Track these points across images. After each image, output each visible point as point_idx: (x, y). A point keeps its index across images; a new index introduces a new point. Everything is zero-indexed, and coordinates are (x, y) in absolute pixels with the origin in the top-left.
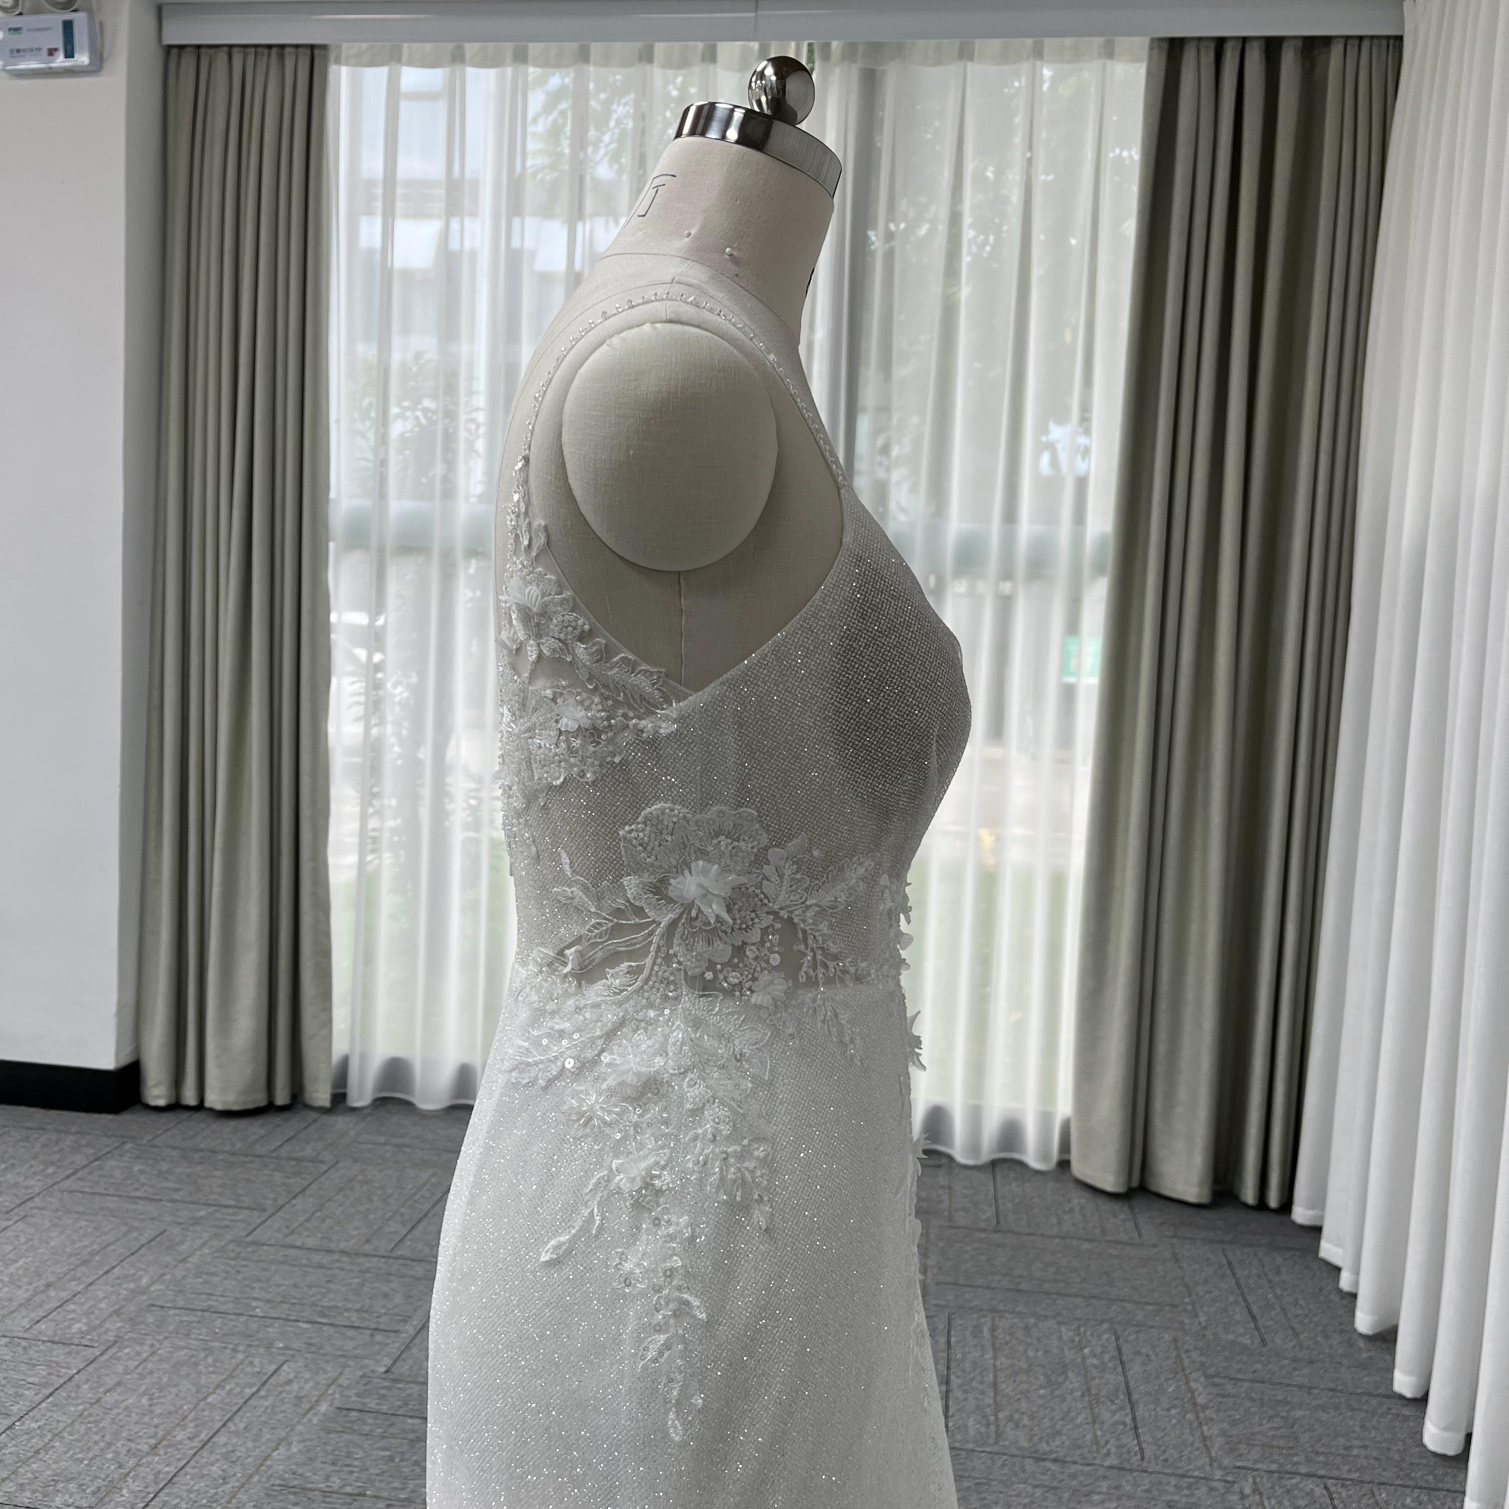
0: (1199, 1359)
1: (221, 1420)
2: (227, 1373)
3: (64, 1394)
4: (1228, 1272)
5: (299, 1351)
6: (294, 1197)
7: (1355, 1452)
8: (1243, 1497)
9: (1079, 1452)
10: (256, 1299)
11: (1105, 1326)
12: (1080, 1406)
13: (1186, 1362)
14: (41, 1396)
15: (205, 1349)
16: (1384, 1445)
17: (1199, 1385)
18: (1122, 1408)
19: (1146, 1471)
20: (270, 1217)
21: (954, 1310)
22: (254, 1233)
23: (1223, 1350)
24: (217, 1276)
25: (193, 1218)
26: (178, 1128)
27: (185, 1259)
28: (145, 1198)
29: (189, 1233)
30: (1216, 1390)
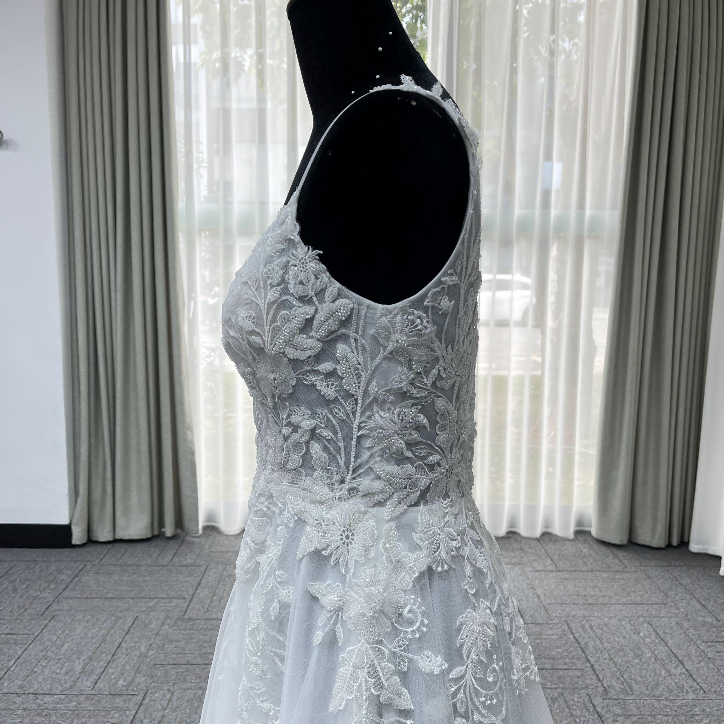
0: (695, 633)
4: (677, 582)
6: (197, 588)
9: (674, 693)
11: (641, 619)
12: (658, 667)
13: (690, 634)
17: (703, 646)
18: (678, 665)
19: (710, 699)
20: (190, 602)
21: (566, 619)
22: (187, 613)
23: (703, 626)
24: (182, 642)
25: (148, 607)
26: (110, 553)
27: (157, 634)
28: (115, 598)
29: (151, 617)
30: (713, 649)
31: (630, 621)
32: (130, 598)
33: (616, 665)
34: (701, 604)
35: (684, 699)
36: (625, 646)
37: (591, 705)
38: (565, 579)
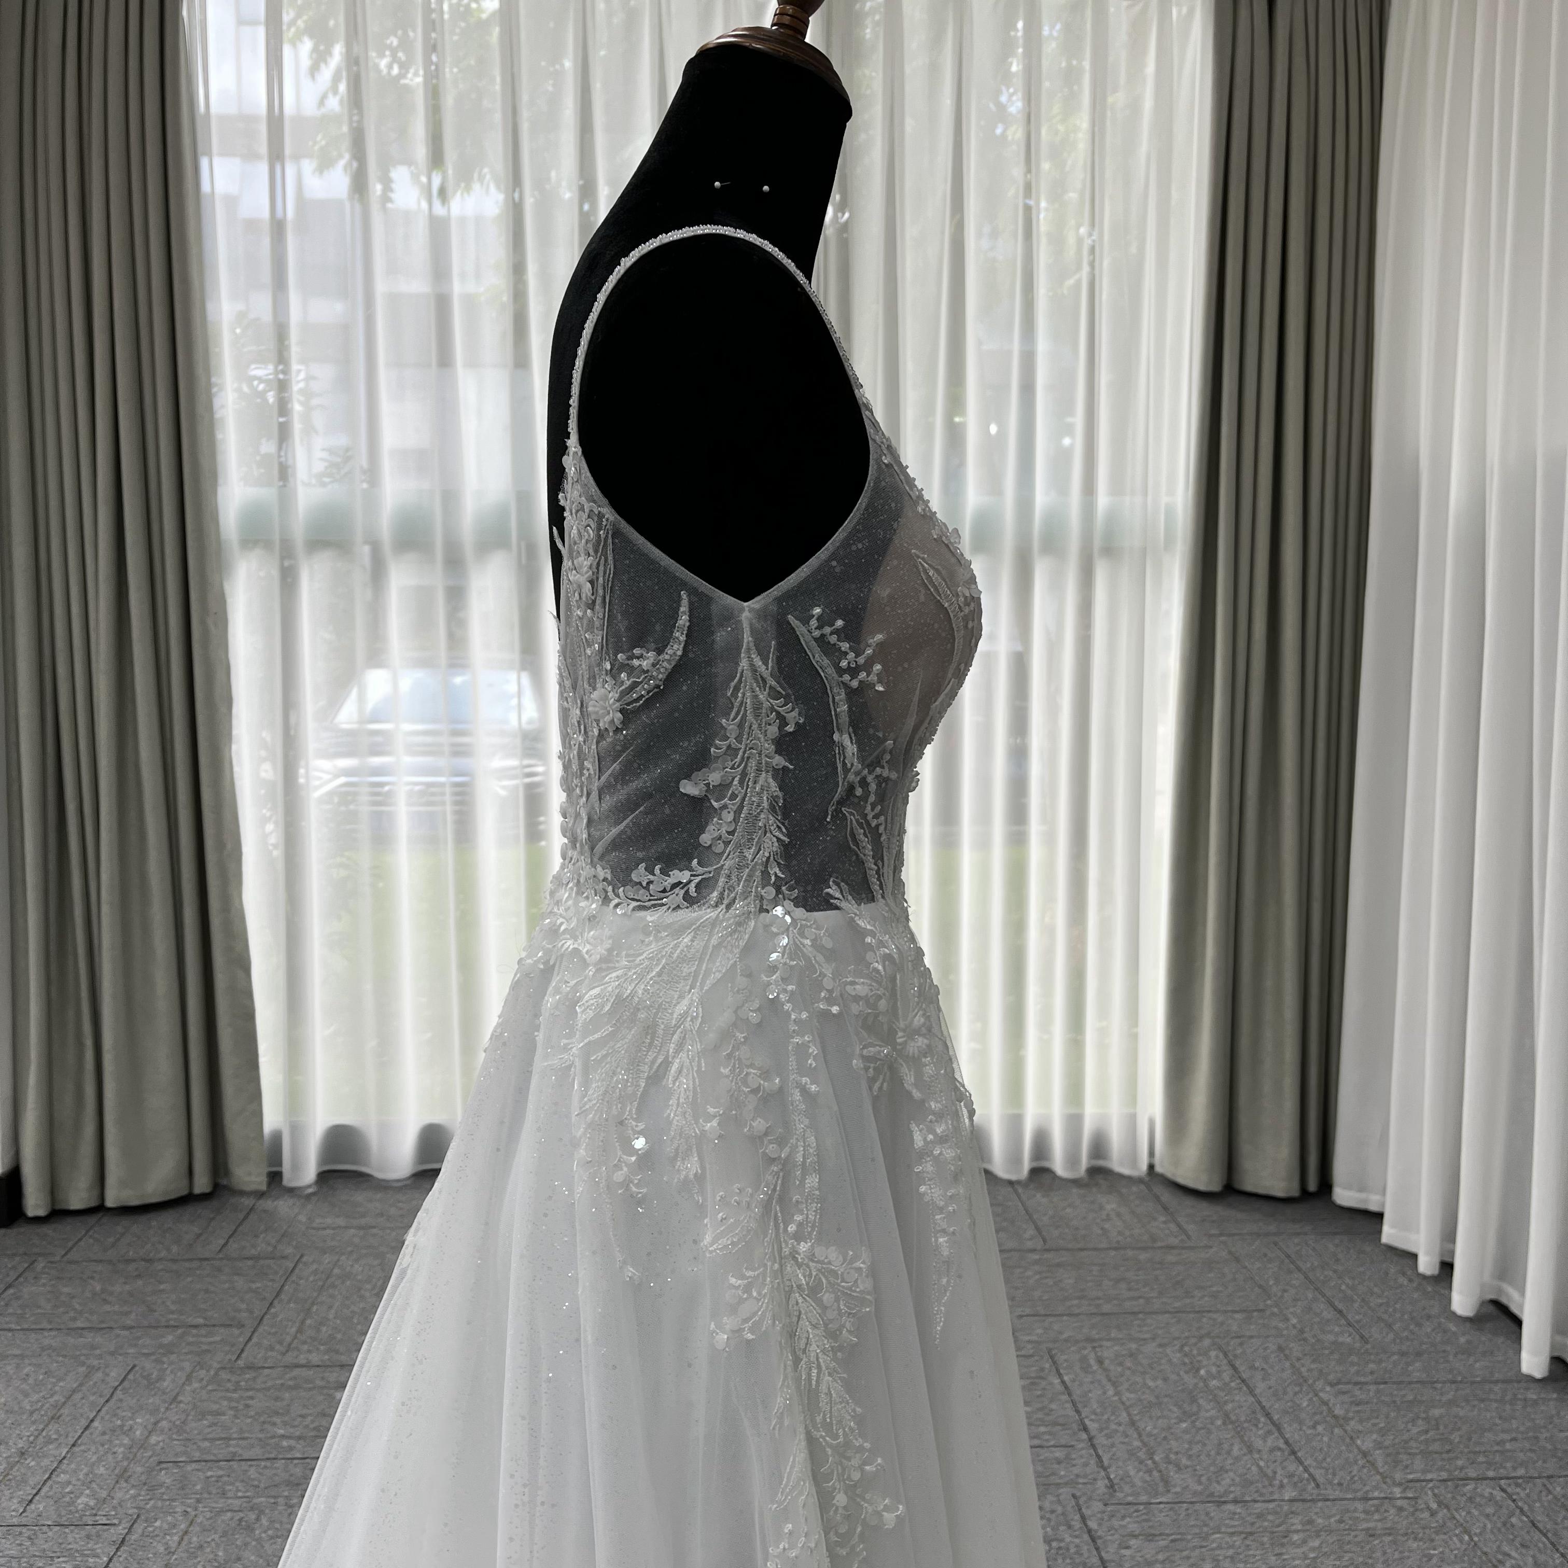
0: (1313, 1366)
4: (1292, 1266)
6: (271, 1304)
7: (1509, 1446)
8: (1433, 1514)
9: (1253, 1488)
11: (1207, 1342)
12: (1228, 1435)
13: (1303, 1370)
17: (1328, 1395)
18: (1269, 1432)
19: (1328, 1500)
20: (253, 1332)
21: (1050, 1345)
22: (243, 1355)
23: (1332, 1353)
24: (224, 1414)
25: (161, 1346)
26: (91, 1237)
27: (175, 1399)
28: (90, 1328)
29: (165, 1366)
30: (1346, 1398)
31: (1182, 1346)
32: (125, 1328)
33: (1140, 1435)
34: (1336, 1309)
35: (1274, 1501)
36: (1166, 1396)
37: (1077, 1517)
38: (1059, 1265)
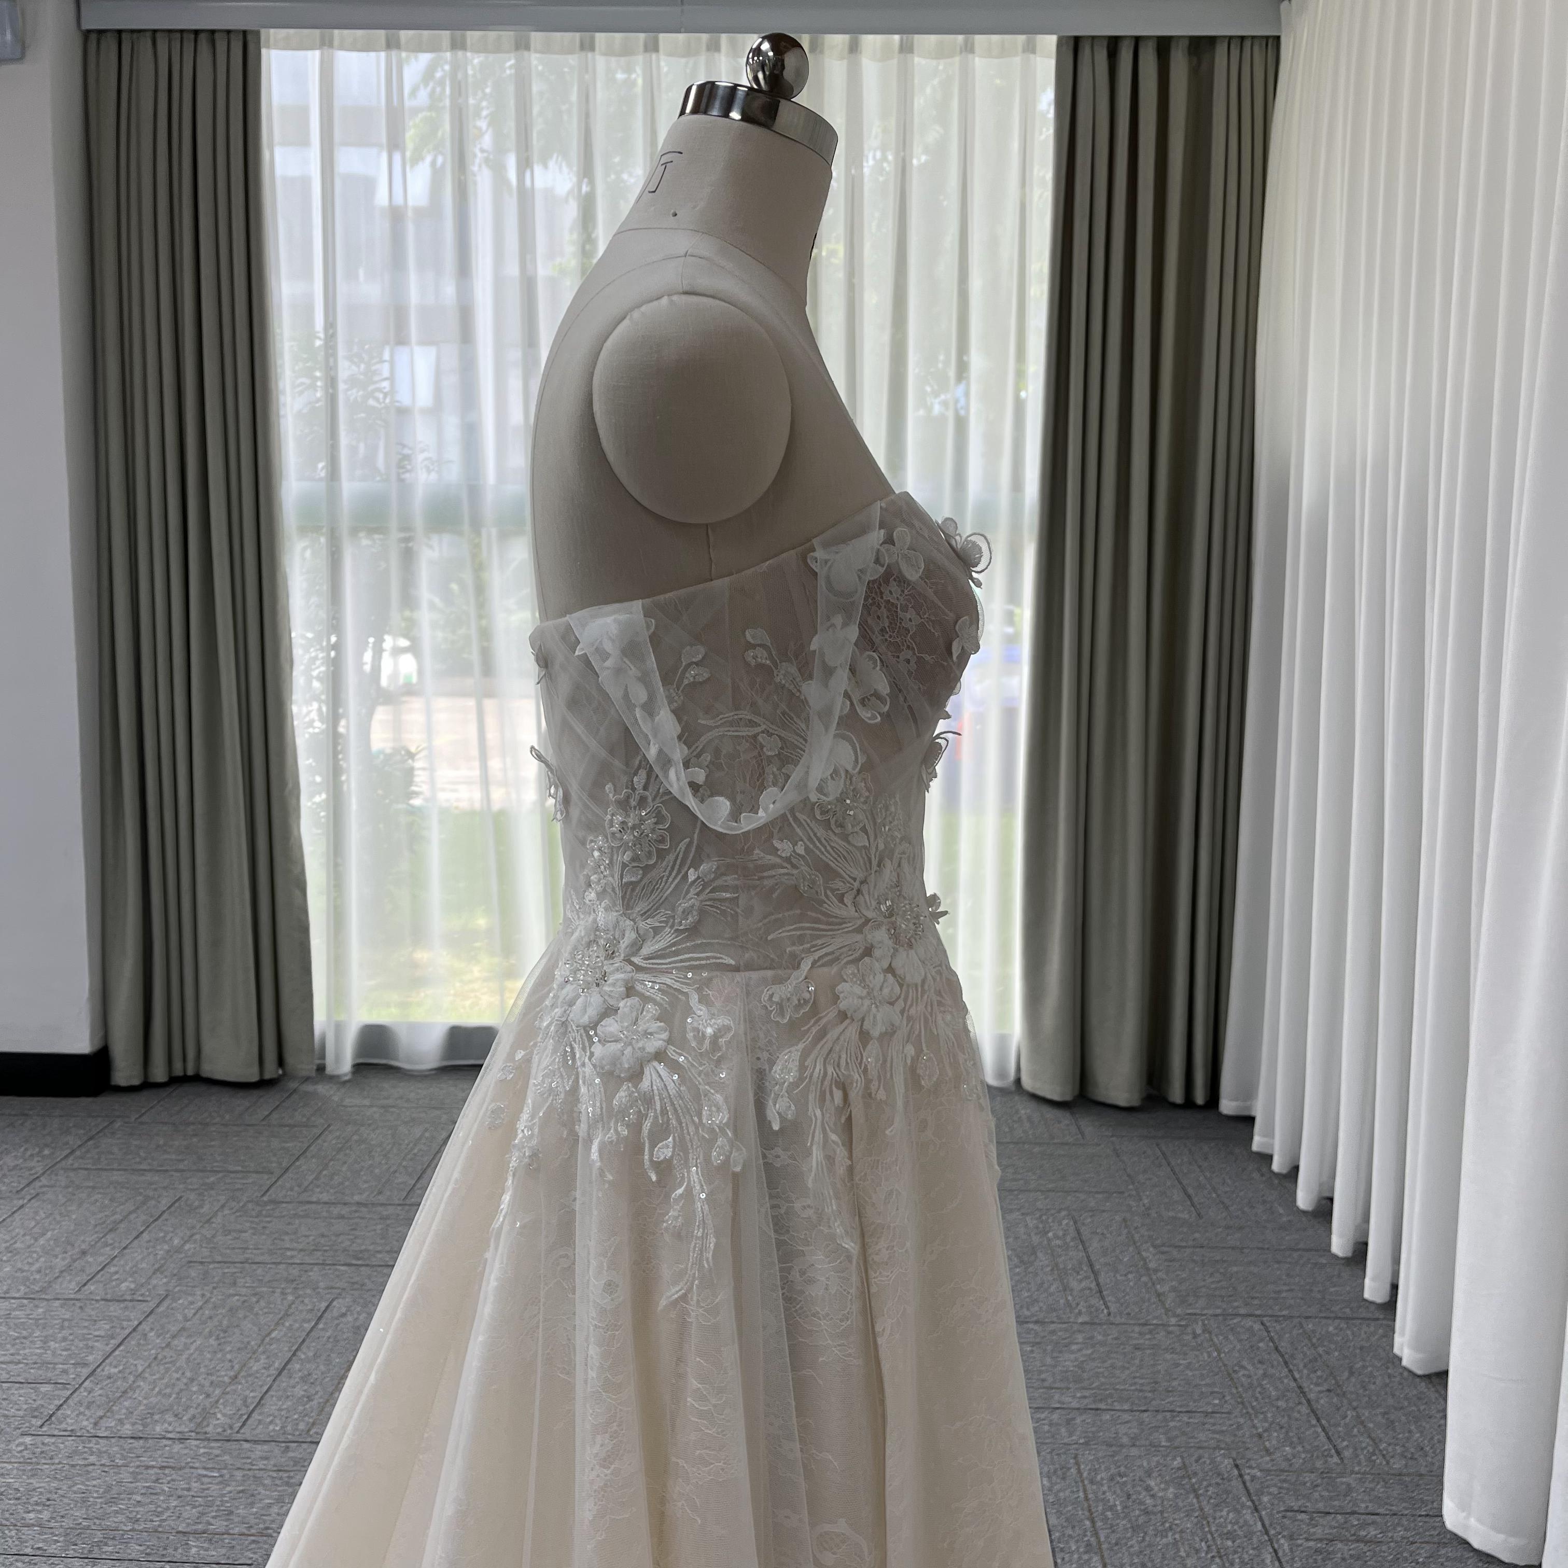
0: (1146, 1233)
1: (290, 1351)
2: (282, 1313)
3: (133, 1343)
4: (1164, 1161)
5: (344, 1289)
6: (297, 1159)
7: (1284, 1295)
8: (1195, 1336)
9: (1055, 1314)
10: (288, 1249)
11: (1064, 1213)
12: (1050, 1278)
13: (1137, 1237)
14: (110, 1346)
15: (255, 1295)
16: (1308, 1287)
17: (1149, 1253)
18: (1087, 1278)
19: (1112, 1324)
20: (278, 1179)
22: (268, 1194)
23: (1166, 1225)
25: (205, 1184)
26: (161, 1105)
27: (208, 1221)
28: (151, 1170)
29: (206, 1198)
30: (1163, 1257)
31: (1041, 1216)
34: (1186, 1193)
35: (1068, 1323)
